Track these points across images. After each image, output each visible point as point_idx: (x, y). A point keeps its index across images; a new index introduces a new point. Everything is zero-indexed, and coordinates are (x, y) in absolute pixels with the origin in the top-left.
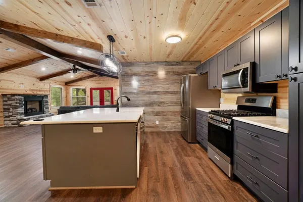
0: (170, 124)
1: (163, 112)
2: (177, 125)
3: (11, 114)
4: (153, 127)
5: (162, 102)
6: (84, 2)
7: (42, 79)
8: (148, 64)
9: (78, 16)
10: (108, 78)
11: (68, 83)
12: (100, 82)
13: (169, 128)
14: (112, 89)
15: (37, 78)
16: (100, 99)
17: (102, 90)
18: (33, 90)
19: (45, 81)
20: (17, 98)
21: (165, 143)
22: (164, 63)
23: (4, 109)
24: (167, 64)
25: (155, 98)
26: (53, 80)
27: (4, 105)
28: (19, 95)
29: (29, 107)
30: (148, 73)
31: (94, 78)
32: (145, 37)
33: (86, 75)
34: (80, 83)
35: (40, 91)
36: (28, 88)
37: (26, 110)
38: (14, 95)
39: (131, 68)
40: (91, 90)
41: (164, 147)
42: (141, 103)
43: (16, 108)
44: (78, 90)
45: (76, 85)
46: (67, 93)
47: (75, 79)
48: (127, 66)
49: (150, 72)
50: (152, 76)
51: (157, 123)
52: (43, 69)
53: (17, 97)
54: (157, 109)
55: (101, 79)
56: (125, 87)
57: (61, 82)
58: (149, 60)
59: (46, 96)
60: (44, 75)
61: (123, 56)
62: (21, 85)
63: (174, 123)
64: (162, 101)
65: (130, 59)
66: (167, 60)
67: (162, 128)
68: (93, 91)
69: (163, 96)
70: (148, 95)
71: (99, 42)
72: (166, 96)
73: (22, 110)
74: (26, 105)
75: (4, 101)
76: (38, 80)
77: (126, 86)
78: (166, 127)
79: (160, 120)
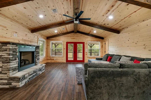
7: (34, 31)
10: (81, 34)
12: (74, 37)
14: (83, 43)
16: (74, 51)
17: (75, 44)
19: (35, 34)
20: (11, 47)
26: (40, 34)
28: (13, 44)
34: (58, 38)
36: (21, 38)
40: (67, 43)
43: (7, 61)
45: (56, 39)
55: (75, 35)
62: (15, 34)
73: (15, 64)
76: (29, 31)
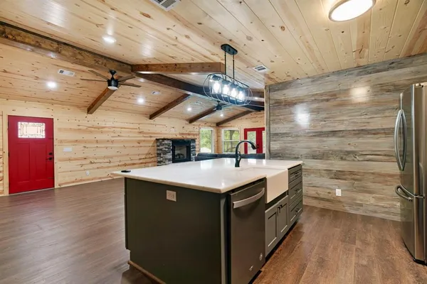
0: (372, 201)
1: (351, 173)
2: (393, 206)
3: (162, 159)
4: (328, 200)
5: (348, 153)
6: (157, 4)
7: (191, 121)
8: (317, 80)
9: (168, 29)
11: (219, 124)
12: (257, 119)
13: (370, 208)
15: (187, 120)
16: (257, 145)
17: (259, 132)
18: (183, 134)
19: (195, 123)
21: (343, 241)
22: (356, 72)
23: (158, 154)
24: (363, 70)
25: (332, 143)
26: (202, 121)
27: (158, 150)
28: (168, 139)
29: (177, 152)
30: (317, 97)
31: (249, 115)
32: (283, 28)
33: (239, 112)
34: (232, 123)
35: (189, 134)
36: (178, 132)
37: (173, 155)
38: (164, 139)
39: (285, 92)
40: (246, 131)
41: (335, 249)
42: (304, 152)
43: (165, 153)
44: (232, 132)
45: (229, 125)
46: (218, 136)
47: (227, 118)
48: (278, 90)
49: (322, 95)
50: (327, 100)
51: (338, 192)
52: (189, 109)
53: (166, 142)
54: (338, 165)
55: (259, 116)
56: (276, 126)
57: (212, 123)
58: (320, 73)
59: (194, 140)
60: (192, 116)
61: (265, 75)
62: (172, 129)
63: (382, 199)
64: (349, 149)
65: (281, 77)
66: (363, 62)
67: (351, 205)
68: (248, 133)
69: (354, 140)
70: (318, 139)
71: (217, 59)
72: (361, 140)
73: (169, 156)
74: (173, 150)
75: (158, 146)
76: (187, 122)
77: (277, 123)
78: (361, 205)
79: (345, 188)
